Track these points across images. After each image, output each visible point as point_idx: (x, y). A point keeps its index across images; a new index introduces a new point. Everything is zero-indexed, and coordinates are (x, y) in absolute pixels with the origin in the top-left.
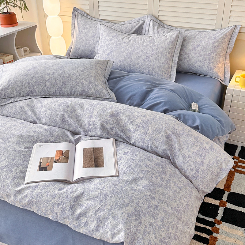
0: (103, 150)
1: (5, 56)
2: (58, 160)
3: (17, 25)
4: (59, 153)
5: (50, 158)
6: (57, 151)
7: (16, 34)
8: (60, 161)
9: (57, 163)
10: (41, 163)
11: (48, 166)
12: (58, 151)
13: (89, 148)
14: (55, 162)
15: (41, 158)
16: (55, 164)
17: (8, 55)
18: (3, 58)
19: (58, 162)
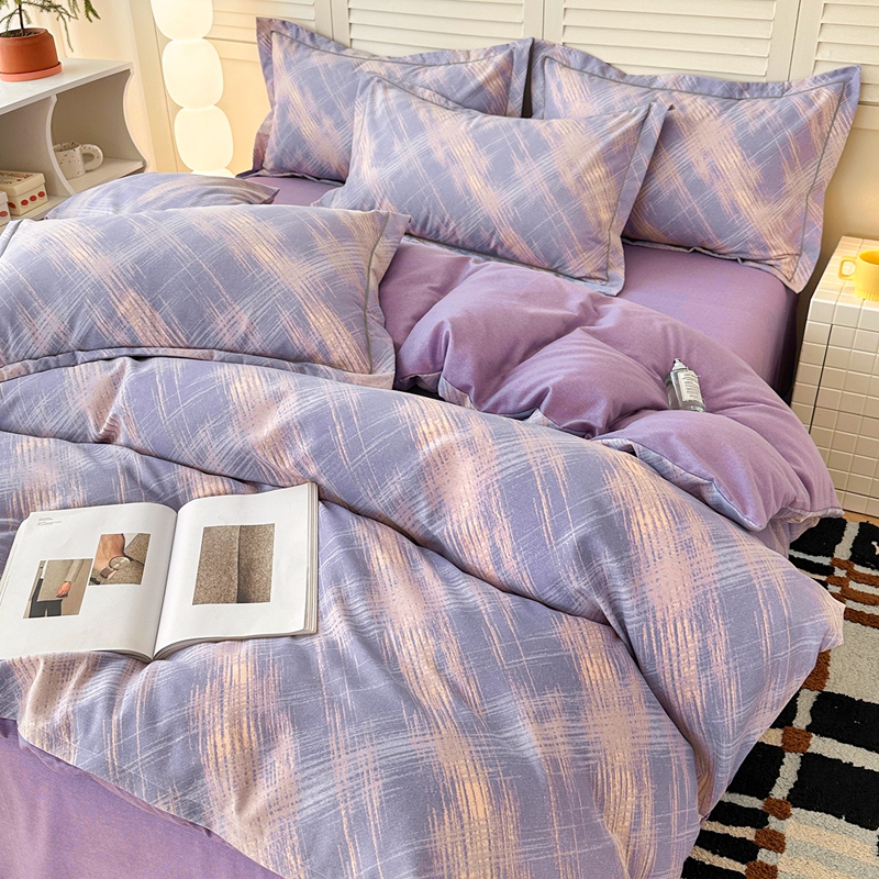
0: (272, 534)
1: (15, 180)
2: (104, 574)
3: (59, 71)
4: (109, 544)
5: (75, 565)
6: (103, 537)
7: (54, 99)
8: (110, 577)
9: (98, 583)
10: (41, 580)
11: (66, 595)
12: (106, 538)
13: (225, 528)
14: (94, 581)
15: (43, 563)
16: (90, 589)
17: (25, 174)
18: (8, 186)
19: (103, 580)
